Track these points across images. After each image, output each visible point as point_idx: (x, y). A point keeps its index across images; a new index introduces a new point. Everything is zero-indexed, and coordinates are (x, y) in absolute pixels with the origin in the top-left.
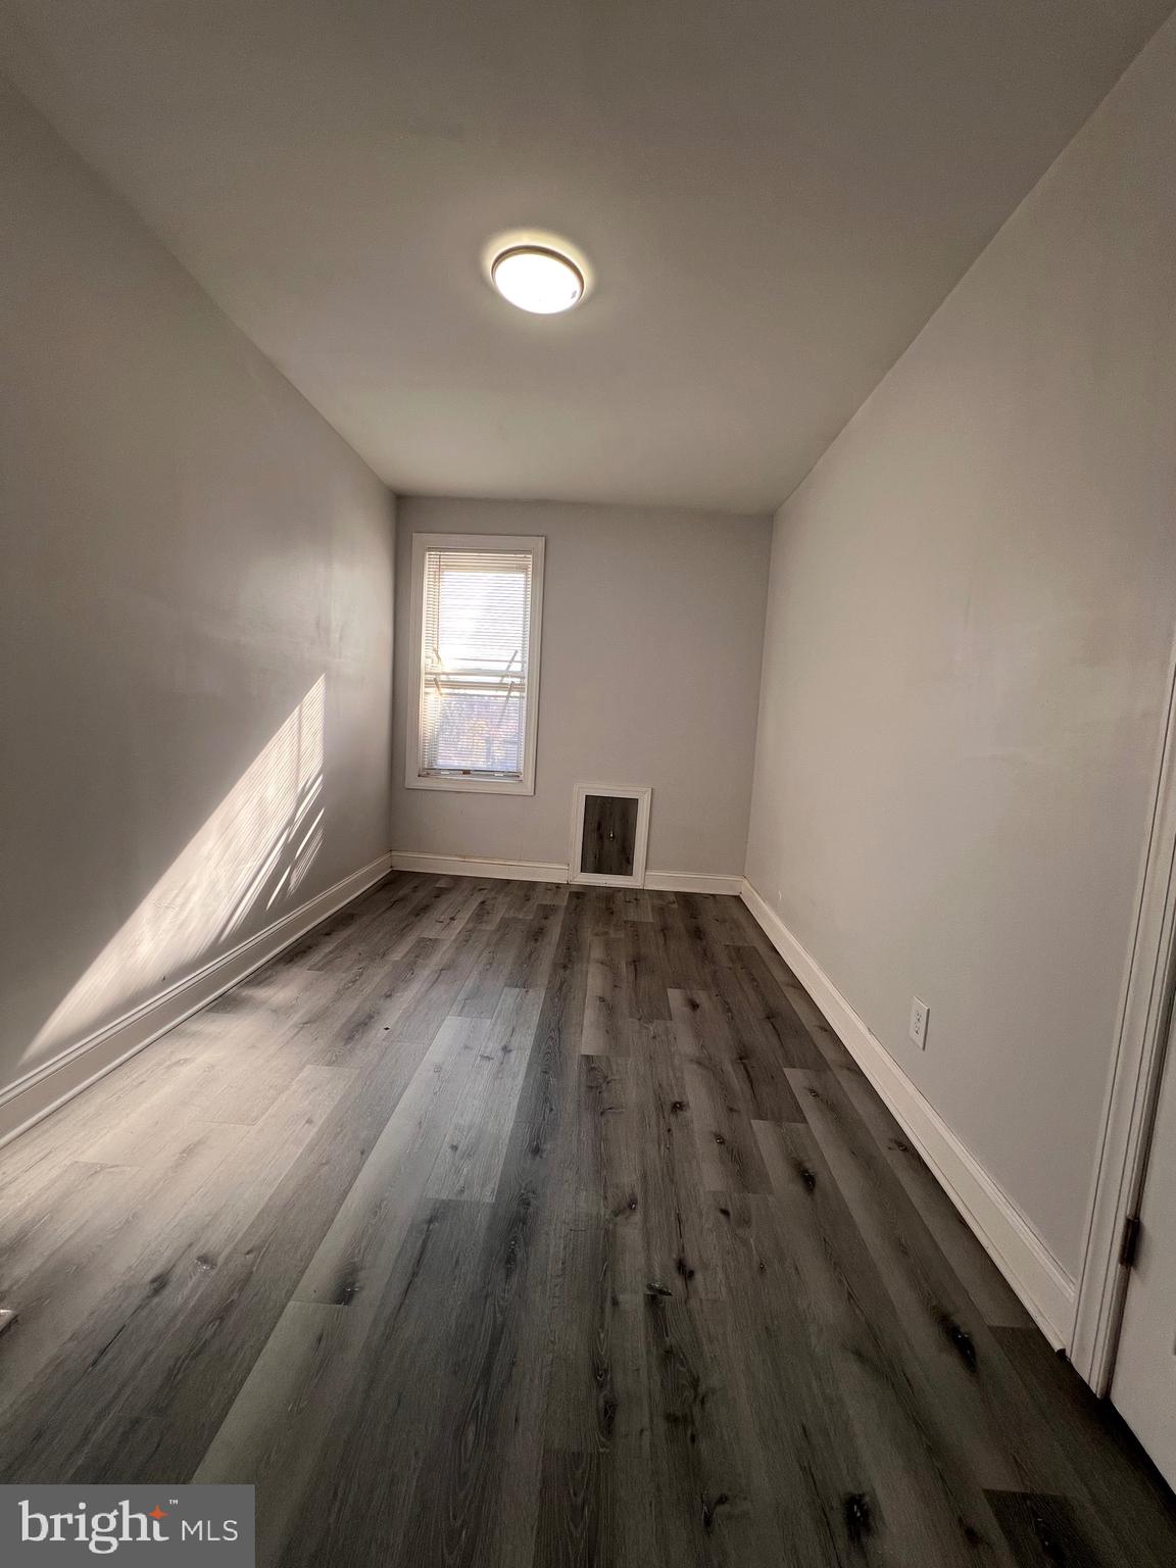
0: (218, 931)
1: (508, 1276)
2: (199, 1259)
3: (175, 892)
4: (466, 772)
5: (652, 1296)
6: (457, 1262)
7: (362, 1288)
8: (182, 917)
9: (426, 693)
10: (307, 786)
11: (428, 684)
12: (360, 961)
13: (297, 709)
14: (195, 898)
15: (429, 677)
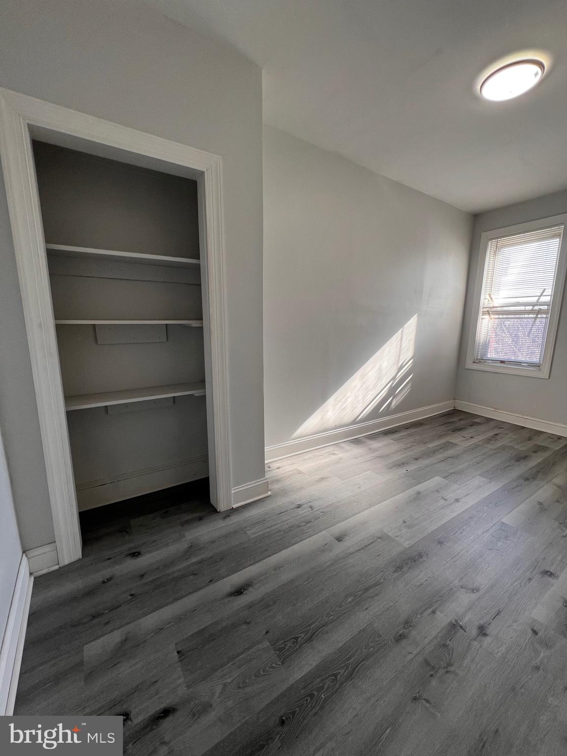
0: (357, 415)
1: (394, 572)
2: (310, 506)
3: (342, 397)
4: (502, 362)
5: (454, 624)
6: (379, 555)
7: (345, 541)
8: (344, 406)
9: (482, 318)
10: (405, 363)
11: (484, 313)
12: (413, 442)
13: (401, 329)
14: (349, 400)
15: (485, 310)
